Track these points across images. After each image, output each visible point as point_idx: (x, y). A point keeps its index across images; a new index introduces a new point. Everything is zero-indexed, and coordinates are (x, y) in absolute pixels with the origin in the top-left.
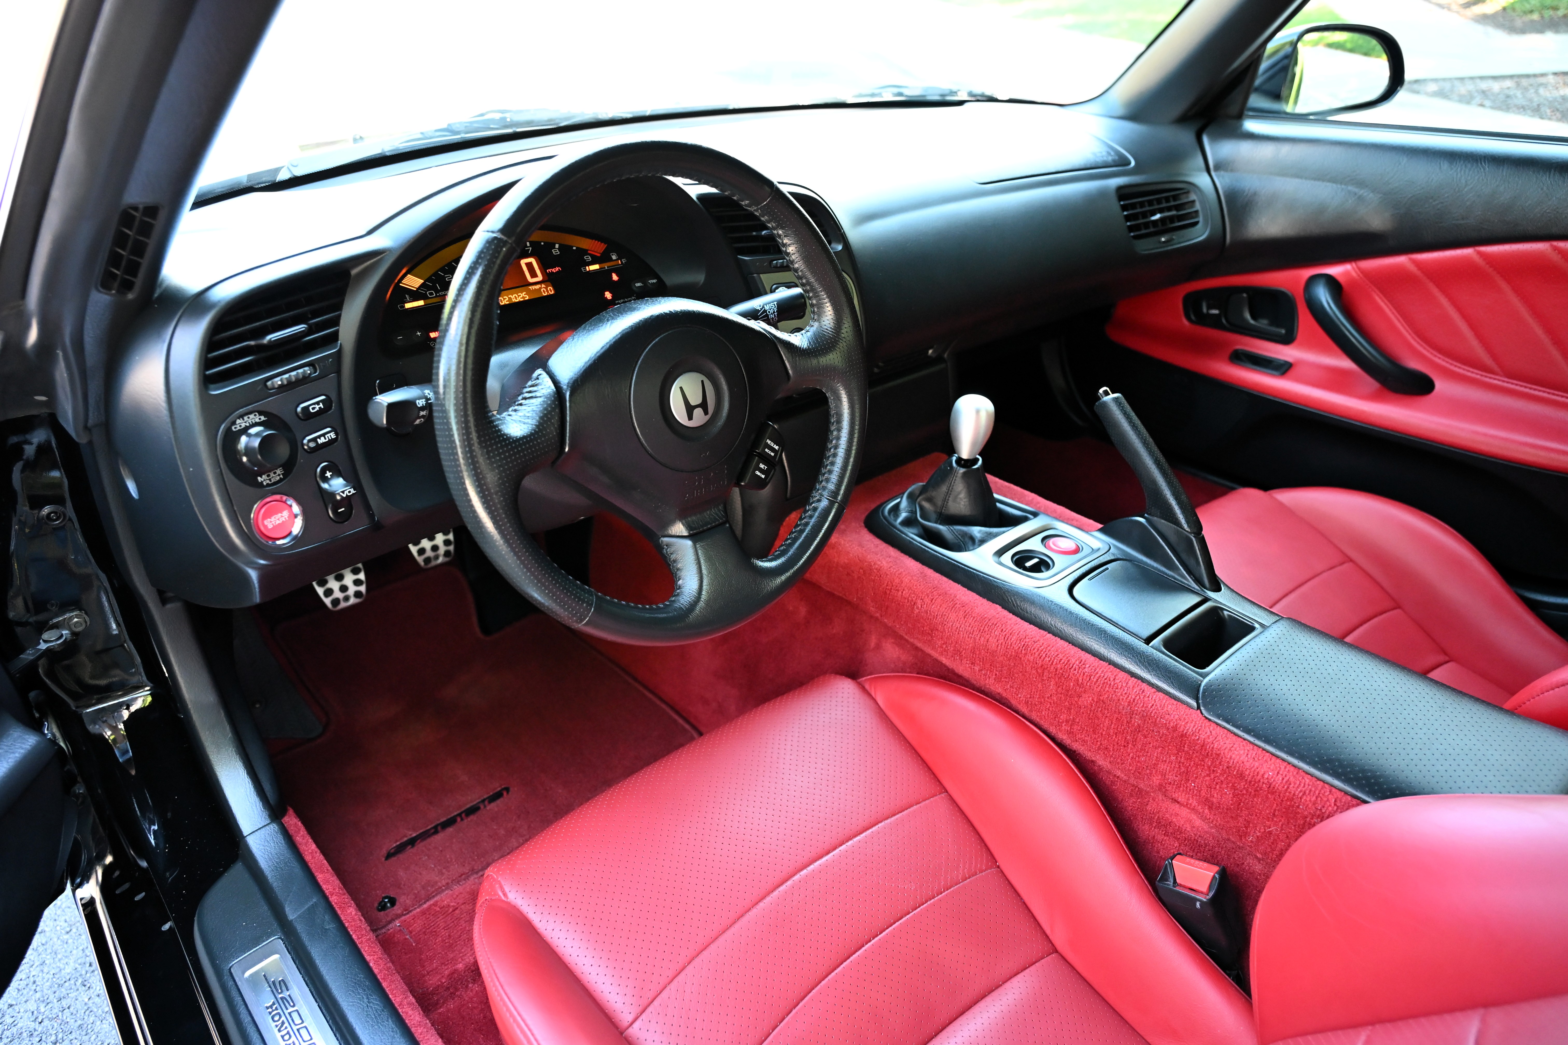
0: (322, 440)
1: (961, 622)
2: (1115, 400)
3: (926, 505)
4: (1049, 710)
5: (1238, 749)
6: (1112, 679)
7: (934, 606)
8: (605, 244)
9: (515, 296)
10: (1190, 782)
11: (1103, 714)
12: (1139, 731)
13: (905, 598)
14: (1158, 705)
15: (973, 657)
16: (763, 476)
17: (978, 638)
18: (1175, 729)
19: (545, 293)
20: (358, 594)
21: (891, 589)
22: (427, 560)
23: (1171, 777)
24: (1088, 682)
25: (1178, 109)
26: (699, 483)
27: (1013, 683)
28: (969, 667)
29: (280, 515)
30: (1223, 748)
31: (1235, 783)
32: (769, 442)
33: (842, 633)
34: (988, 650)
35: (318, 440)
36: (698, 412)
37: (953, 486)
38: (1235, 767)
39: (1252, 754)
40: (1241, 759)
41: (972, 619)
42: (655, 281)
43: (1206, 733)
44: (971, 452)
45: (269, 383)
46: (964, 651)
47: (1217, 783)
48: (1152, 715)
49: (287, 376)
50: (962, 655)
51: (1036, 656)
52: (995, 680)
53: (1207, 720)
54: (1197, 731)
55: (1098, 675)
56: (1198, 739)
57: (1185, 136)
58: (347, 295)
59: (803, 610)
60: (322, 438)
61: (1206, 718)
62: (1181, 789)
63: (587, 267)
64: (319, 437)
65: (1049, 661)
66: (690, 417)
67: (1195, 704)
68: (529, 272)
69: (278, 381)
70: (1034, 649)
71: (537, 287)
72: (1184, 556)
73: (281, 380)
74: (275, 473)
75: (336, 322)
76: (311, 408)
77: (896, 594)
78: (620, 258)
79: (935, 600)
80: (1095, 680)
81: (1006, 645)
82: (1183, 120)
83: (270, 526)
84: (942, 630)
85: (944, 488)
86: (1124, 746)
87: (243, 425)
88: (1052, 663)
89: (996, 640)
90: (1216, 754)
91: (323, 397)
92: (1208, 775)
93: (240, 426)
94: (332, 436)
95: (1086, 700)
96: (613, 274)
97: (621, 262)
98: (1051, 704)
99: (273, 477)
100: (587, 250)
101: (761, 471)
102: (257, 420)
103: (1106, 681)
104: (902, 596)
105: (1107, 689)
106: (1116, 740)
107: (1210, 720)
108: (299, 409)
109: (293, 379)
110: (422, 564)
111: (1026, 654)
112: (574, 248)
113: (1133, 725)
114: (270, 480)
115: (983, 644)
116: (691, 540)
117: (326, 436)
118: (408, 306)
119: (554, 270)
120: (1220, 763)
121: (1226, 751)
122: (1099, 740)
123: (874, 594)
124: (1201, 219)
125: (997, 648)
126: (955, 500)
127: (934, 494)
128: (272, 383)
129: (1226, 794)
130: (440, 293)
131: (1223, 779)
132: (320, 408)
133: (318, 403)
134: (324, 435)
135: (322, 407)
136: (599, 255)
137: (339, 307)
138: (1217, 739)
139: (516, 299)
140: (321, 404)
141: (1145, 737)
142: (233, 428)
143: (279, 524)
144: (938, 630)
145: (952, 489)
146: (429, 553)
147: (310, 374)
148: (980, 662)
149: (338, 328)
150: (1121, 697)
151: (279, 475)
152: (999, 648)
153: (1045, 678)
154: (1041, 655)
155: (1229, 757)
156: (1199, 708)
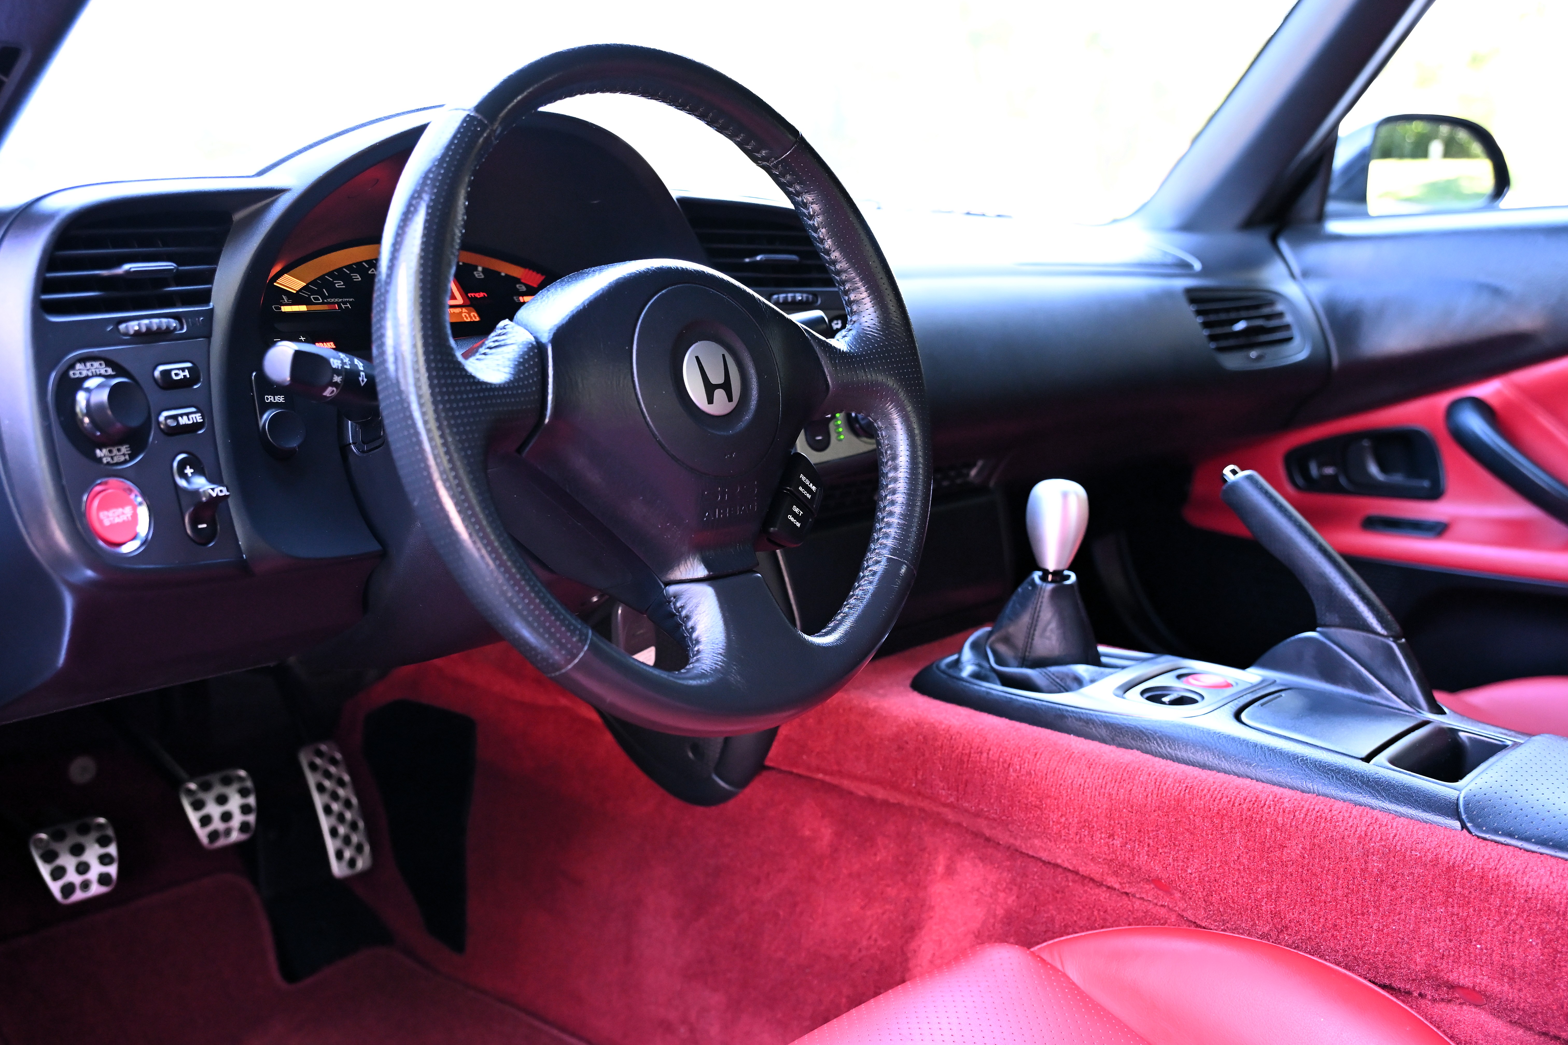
0: (183, 421)
1: (1085, 776)
2: (1249, 478)
3: (1002, 648)
4: (1238, 883)
5: (1535, 868)
6: (1327, 811)
7: (1040, 762)
8: (542, 274)
10: (1474, 943)
11: (1323, 867)
12: (1382, 881)
13: (994, 761)
14: (1403, 834)
15: (1110, 825)
16: (798, 525)
17: (1114, 792)
18: (1435, 862)
19: (467, 318)
20: (104, 879)
21: (970, 753)
22: (214, 836)
23: (1441, 945)
24: (1292, 819)
25: (1241, 212)
26: (723, 497)
27: (1178, 850)
28: (1107, 844)
29: (120, 510)
30: (1513, 872)
31: (1541, 923)
32: (803, 478)
33: (890, 858)
34: (1132, 807)
35: (180, 418)
36: (719, 394)
37: (1039, 611)
38: (1536, 898)
39: (1558, 870)
40: (1544, 881)
41: (1101, 767)
43: (1483, 857)
44: (1059, 562)
45: (122, 327)
46: (1095, 819)
47: (1514, 933)
48: (1398, 848)
49: (146, 321)
50: (1093, 827)
51: (1207, 798)
52: (1148, 855)
53: (1480, 840)
54: (1470, 856)
55: (1305, 809)
56: (1474, 868)
57: (1258, 241)
58: (225, 245)
59: (827, 833)
60: (185, 418)
61: (1478, 837)
62: (1462, 960)
64: (182, 415)
65: (1229, 801)
66: (710, 401)
67: (1457, 824)
69: (134, 326)
70: (1202, 790)
71: (457, 310)
72: (1384, 674)
73: (139, 325)
74: (119, 450)
75: (208, 277)
76: (173, 373)
77: (978, 758)
79: (1041, 755)
80: (1302, 815)
81: (1160, 791)
82: (1249, 224)
83: (107, 523)
84: (1056, 795)
85: (1026, 619)
86: (1363, 914)
87: (84, 373)
88: (1234, 803)
89: (1143, 789)
90: (1505, 884)
91: (189, 365)
92: (1499, 923)
93: (80, 373)
94: (198, 418)
95: (1294, 850)
98: (1240, 873)
99: (116, 455)
100: (520, 279)
101: (795, 516)
102: (103, 372)
103: (1319, 814)
104: (988, 758)
105: (1323, 824)
106: (1349, 907)
107: (1485, 839)
108: (157, 374)
109: (155, 327)
110: (205, 840)
111: (1191, 800)
112: (503, 274)
113: (1371, 874)
114: (112, 458)
115: (1124, 800)
116: (710, 585)
117: (190, 416)
118: (285, 309)
119: (477, 295)
120: (1514, 897)
121: (1519, 876)
122: (1322, 913)
123: (943, 767)
124: (1296, 332)
125: (1146, 800)
126: (1042, 635)
127: (1012, 629)
128: (127, 327)
129: (1532, 946)
130: (329, 300)
131: (1522, 922)
132: (185, 376)
133: (183, 369)
134: (187, 414)
135: (188, 376)
137: (214, 259)
138: (1501, 862)
140: (187, 371)
141: (1393, 889)
142: (71, 373)
143: (118, 524)
144: (1049, 797)
145: (1038, 616)
146: (217, 824)
147: (175, 328)
148: (1122, 829)
149: (210, 286)
150: (1347, 833)
151: (124, 455)
152: (1149, 799)
153: (1226, 831)
154: (1214, 796)
155: (1524, 883)
156: (1464, 826)
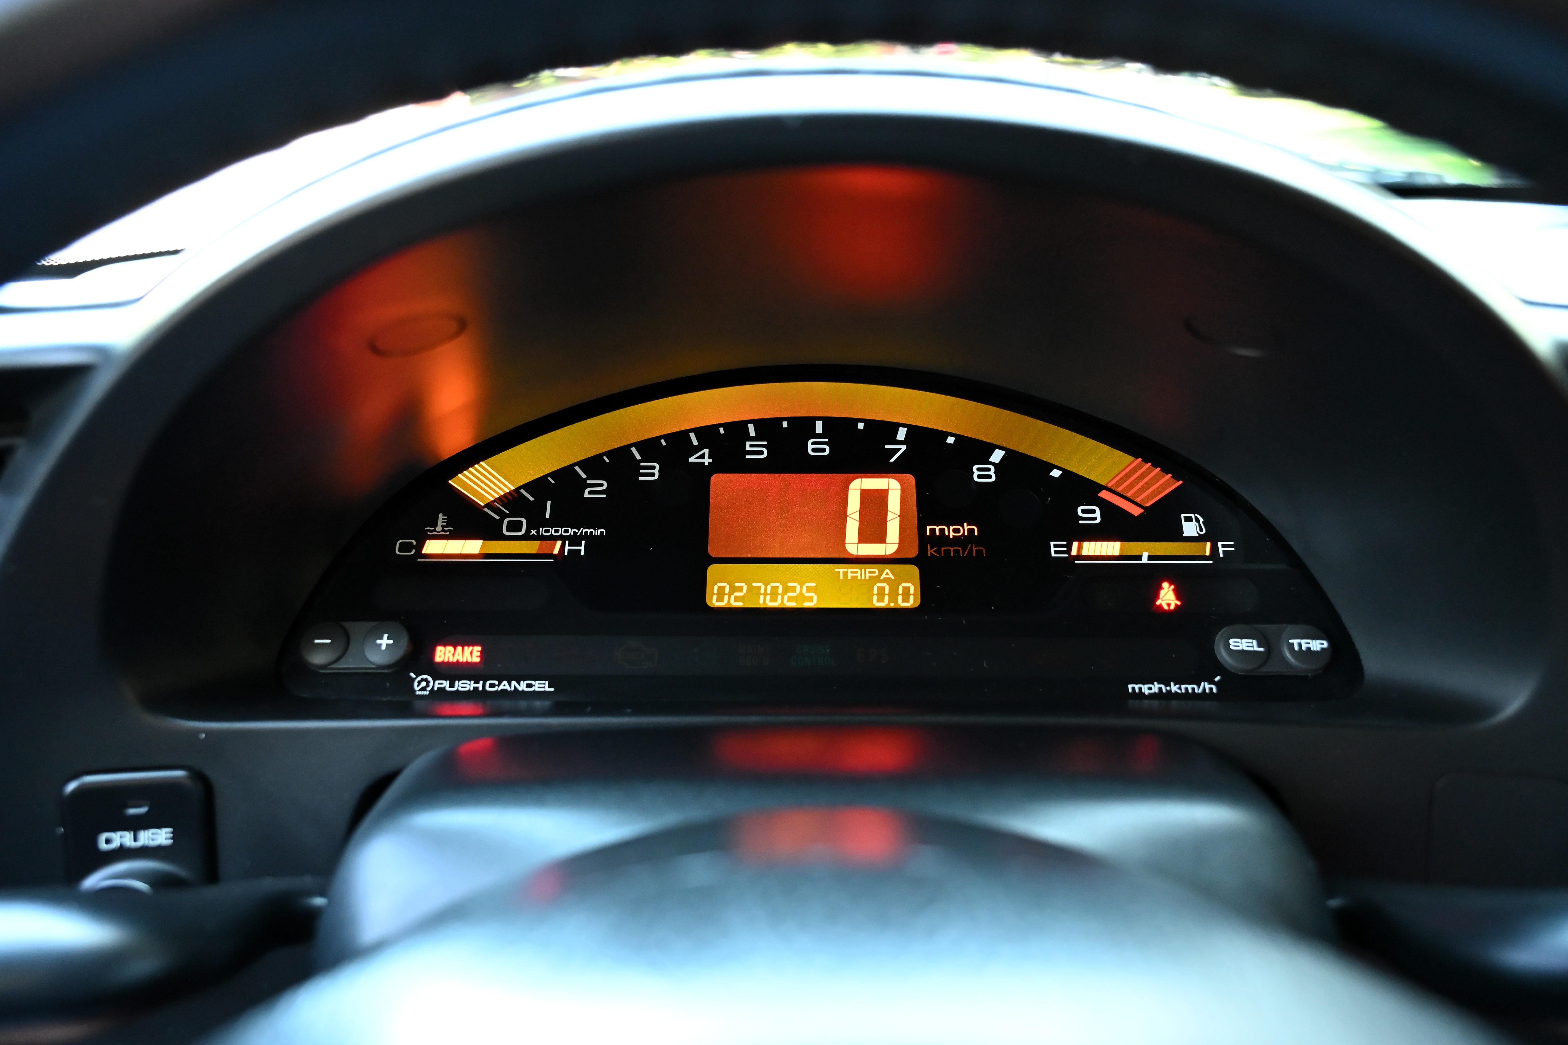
8: (1176, 477)
9: (775, 589)
42: (1317, 645)
63: (1075, 544)
68: (861, 521)
78: (1211, 535)
96: (1165, 585)
97: (1214, 549)
100: (1102, 488)
112: (1056, 473)
118: (432, 547)
130: (542, 531)
136: (1136, 511)
139: (773, 599)
